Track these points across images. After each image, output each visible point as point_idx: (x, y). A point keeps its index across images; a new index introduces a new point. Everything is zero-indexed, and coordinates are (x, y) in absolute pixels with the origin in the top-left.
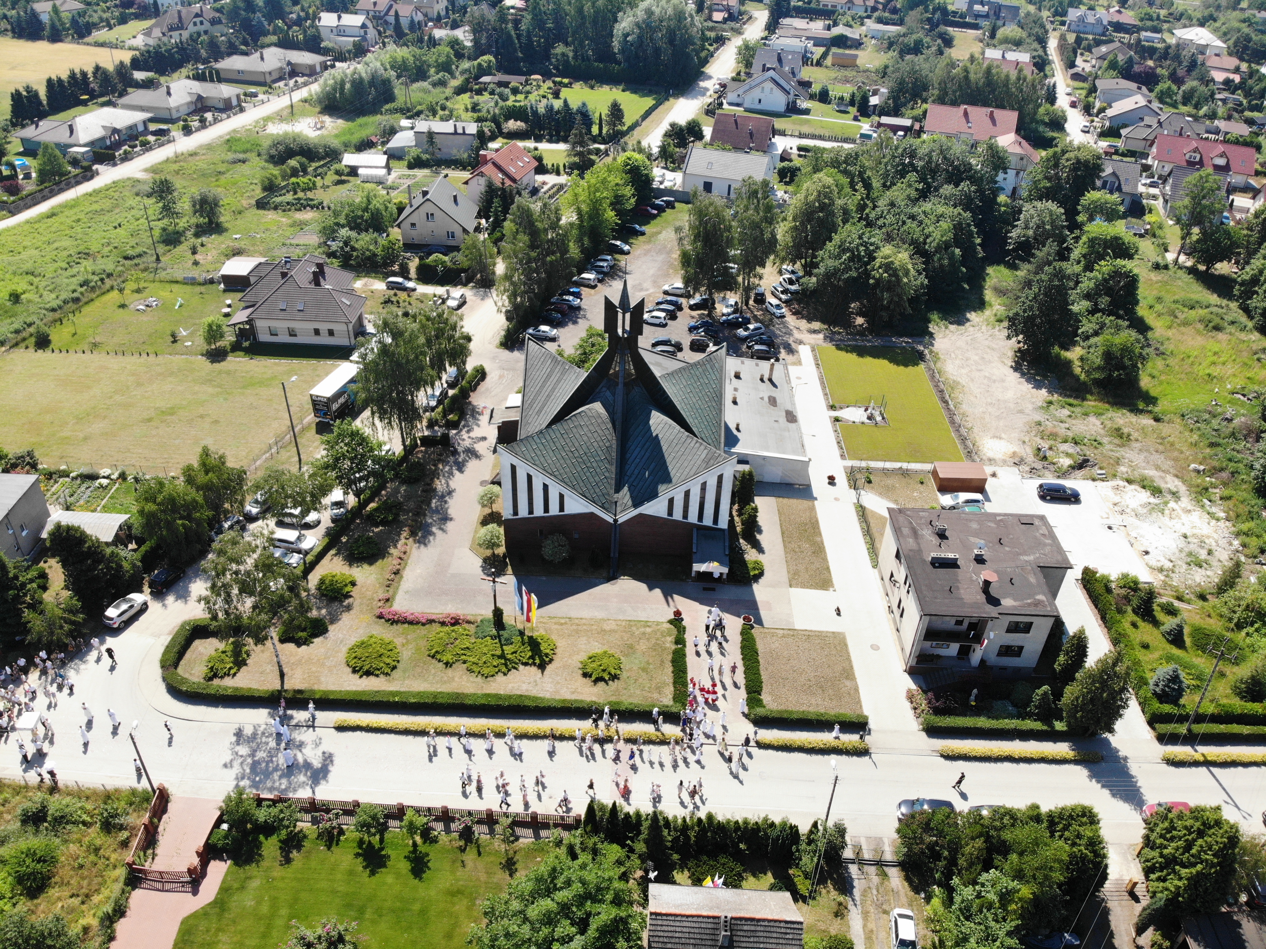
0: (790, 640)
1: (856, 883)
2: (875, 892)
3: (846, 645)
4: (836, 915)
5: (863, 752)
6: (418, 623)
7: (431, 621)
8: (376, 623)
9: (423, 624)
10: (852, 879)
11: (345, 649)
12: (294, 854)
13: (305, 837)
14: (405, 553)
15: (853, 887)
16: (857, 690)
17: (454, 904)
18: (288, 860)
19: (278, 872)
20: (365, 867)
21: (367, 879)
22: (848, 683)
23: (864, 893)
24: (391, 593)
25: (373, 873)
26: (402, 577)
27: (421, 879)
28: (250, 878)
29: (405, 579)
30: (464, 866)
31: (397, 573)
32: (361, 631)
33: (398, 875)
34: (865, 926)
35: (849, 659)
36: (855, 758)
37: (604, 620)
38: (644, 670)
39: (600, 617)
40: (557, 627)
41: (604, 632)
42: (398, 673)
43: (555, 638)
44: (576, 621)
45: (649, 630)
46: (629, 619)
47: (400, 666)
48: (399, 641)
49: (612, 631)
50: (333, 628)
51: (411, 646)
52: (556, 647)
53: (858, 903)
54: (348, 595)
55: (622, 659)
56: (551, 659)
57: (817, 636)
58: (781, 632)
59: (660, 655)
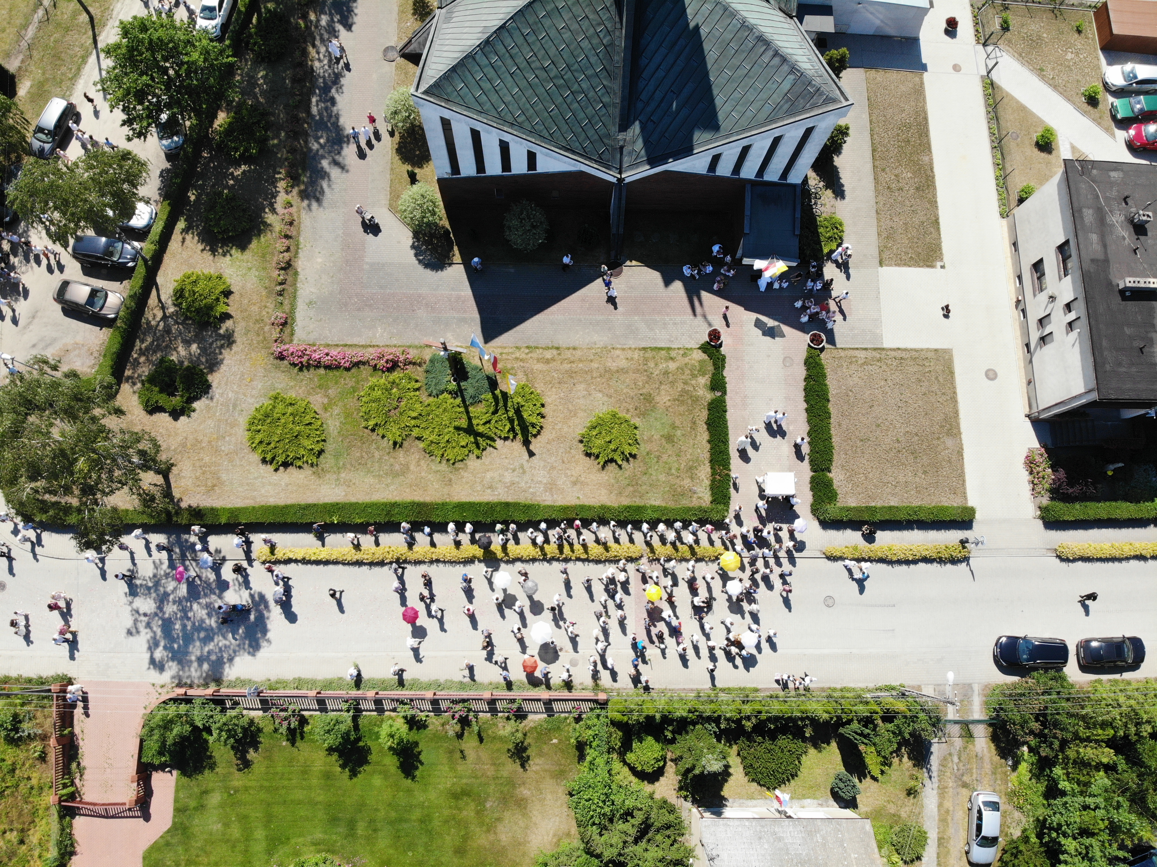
0: (873, 369)
1: (934, 750)
2: (956, 760)
3: (952, 373)
4: (909, 793)
5: (961, 559)
6: (338, 367)
7: (358, 364)
8: (277, 367)
9: (347, 369)
11: (243, 421)
12: (251, 755)
13: (260, 730)
14: (291, 224)
15: (930, 755)
16: (961, 454)
17: (460, 809)
18: (246, 764)
19: (238, 780)
20: (343, 766)
21: (349, 783)
23: (943, 764)
24: (287, 307)
25: (354, 774)
26: (296, 273)
27: (413, 778)
28: (205, 792)
29: (301, 277)
30: (464, 757)
31: (287, 266)
32: (259, 385)
33: (385, 775)
35: (954, 400)
36: (949, 567)
37: (607, 350)
38: (669, 439)
39: (601, 344)
40: (539, 366)
41: (608, 373)
42: (327, 460)
43: (539, 387)
44: (568, 354)
45: (672, 366)
46: (643, 344)
47: (330, 447)
48: (317, 401)
49: (621, 371)
50: (217, 380)
51: (338, 410)
52: (542, 405)
53: (935, 774)
54: (225, 316)
55: (637, 422)
56: (539, 427)
57: (913, 358)
58: (862, 354)
59: (690, 411)
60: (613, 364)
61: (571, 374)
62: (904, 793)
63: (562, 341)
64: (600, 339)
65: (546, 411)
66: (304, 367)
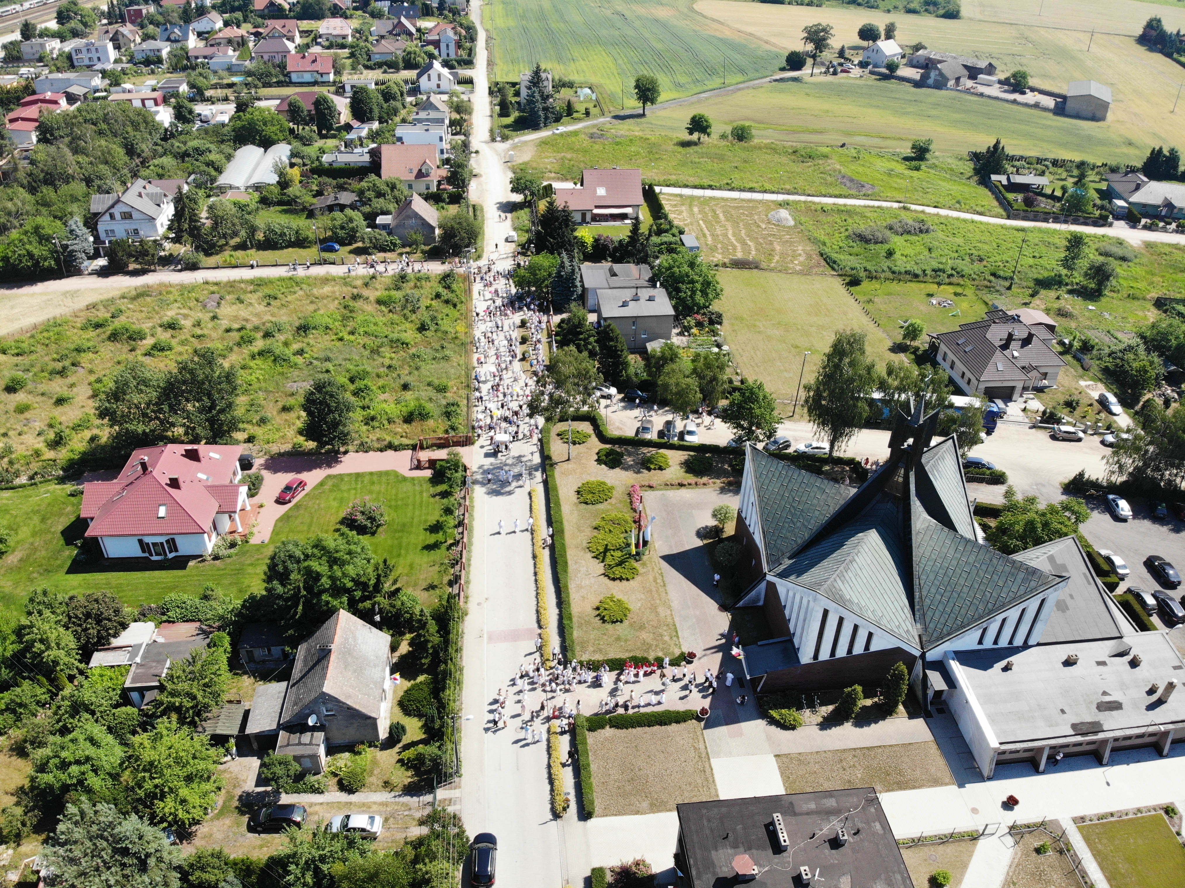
0: (692, 754)
1: (415, 799)
2: (406, 813)
4: (385, 782)
5: (556, 815)
6: (631, 504)
7: (635, 511)
8: (627, 487)
9: (631, 508)
10: (419, 796)
11: (598, 478)
12: (438, 497)
13: (449, 498)
14: (705, 485)
15: (412, 796)
16: (637, 813)
19: (426, 495)
20: (429, 526)
21: (421, 528)
22: (645, 804)
23: (403, 805)
24: (660, 487)
25: (426, 529)
26: (679, 489)
27: (422, 549)
28: (421, 485)
29: (677, 491)
30: (430, 566)
31: (681, 485)
32: (617, 483)
33: (424, 539)
34: (375, 803)
36: (549, 806)
37: (669, 607)
38: (618, 639)
39: (672, 604)
40: (651, 578)
41: (654, 609)
42: (583, 506)
43: (638, 579)
44: (662, 589)
46: (678, 625)
47: (590, 506)
49: (657, 614)
50: (617, 470)
51: (609, 507)
52: (628, 580)
53: (397, 799)
54: (649, 469)
55: (626, 623)
56: (614, 579)
57: (707, 780)
58: (702, 746)
59: (638, 648)
60: (660, 610)
61: (651, 591)
62: (386, 779)
63: (669, 588)
64: (675, 604)
65: (624, 582)
66: (629, 494)
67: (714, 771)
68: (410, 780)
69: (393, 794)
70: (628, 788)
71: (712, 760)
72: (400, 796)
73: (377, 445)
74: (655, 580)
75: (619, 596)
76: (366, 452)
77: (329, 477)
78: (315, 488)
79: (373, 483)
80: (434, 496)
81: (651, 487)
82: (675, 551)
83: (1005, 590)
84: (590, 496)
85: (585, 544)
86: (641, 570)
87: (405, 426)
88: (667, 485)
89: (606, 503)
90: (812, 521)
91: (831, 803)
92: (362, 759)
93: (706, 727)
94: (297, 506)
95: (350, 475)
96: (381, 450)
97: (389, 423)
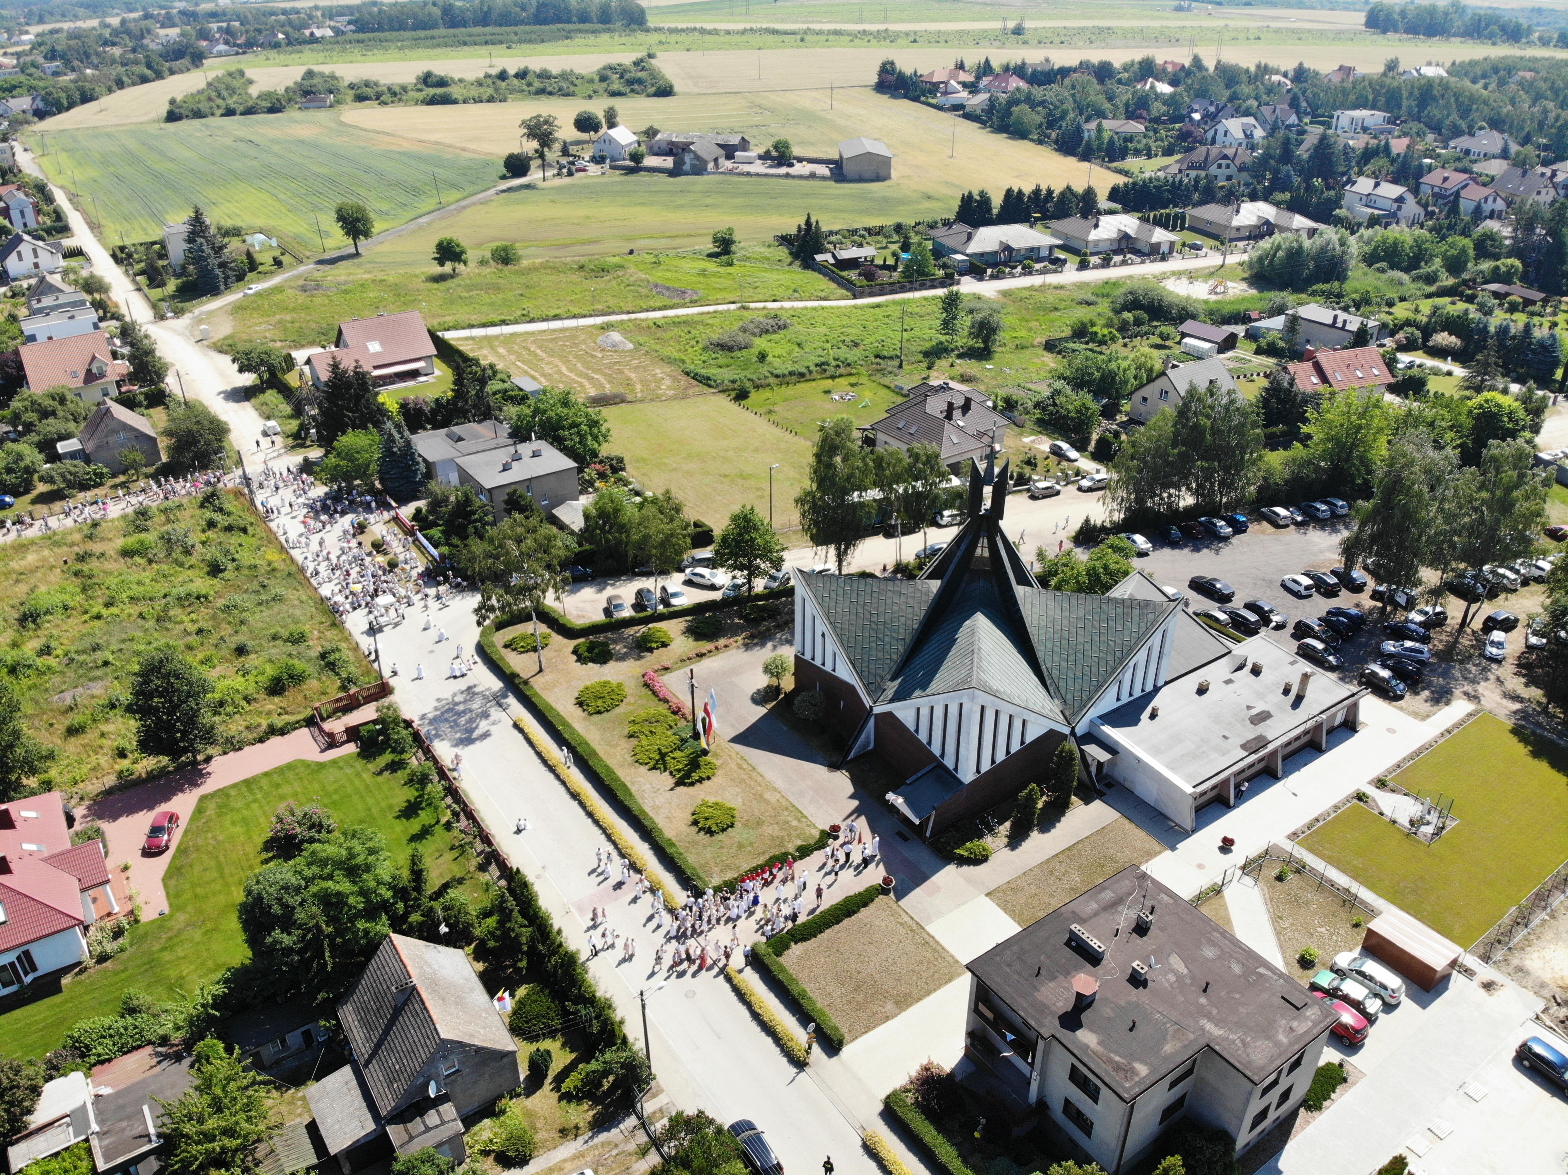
0: (902, 931)
1: (614, 1131)
2: (614, 1152)
3: (950, 980)
4: (561, 1131)
5: (800, 1064)
6: (657, 696)
7: (666, 701)
8: (638, 677)
9: (658, 699)
10: (617, 1126)
11: (596, 680)
12: (387, 773)
13: (405, 768)
14: (726, 646)
15: (608, 1130)
16: (887, 1019)
19: (367, 775)
20: (400, 810)
21: (390, 817)
22: (890, 1006)
23: (606, 1143)
24: (675, 666)
25: (397, 817)
26: (698, 660)
27: (409, 843)
28: (351, 766)
29: (700, 663)
31: (700, 656)
32: (622, 675)
33: (404, 830)
34: (565, 1161)
35: (928, 991)
36: (785, 1060)
37: (775, 789)
38: (740, 846)
39: (777, 786)
40: (735, 767)
41: (760, 797)
42: (596, 718)
43: (719, 772)
44: (754, 774)
45: (795, 823)
46: (797, 805)
47: (606, 715)
48: (630, 699)
49: (767, 802)
50: (612, 664)
51: (630, 708)
52: (709, 778)
53: (590, 1143)
54: (651, 650)
55: (738, 825)
56: (692, 784)
57: (935, 950)
58: (906, 918)
59: (770, 847)
60: (767, 796)
61: (742, 781)
62: (559, 1127)
63: (760, 769)
64: (779, 783)
65: (706, 782)
66: (646, 685)
67: (938, 938)
68: (591, 1113)
69: (580, 1140)
70: (860, 998)
71: (927, 928)
72: (592, 1138)
73: (251, 736)
74: (740, 767)
75: (711, 800)
76: (240, 749)
77: (203, 798)
78: (193, 819)
79: (278, 786)
80: (380, 773)
81: (666, 669)
82: (742, 729)
83: (1127, 632)
84: (599, 703)
85: (630, 759)
86: (718, 762)
87: (276, 699)
88: (683, 661)
89: (623, 705)
90: (901, 631)
91: (1108, 895)
92: (511, 1118)
93: (899, 897)
94: (182, 851)
95: (235, 785)
96: (261, 740)
97: (248, 702)
